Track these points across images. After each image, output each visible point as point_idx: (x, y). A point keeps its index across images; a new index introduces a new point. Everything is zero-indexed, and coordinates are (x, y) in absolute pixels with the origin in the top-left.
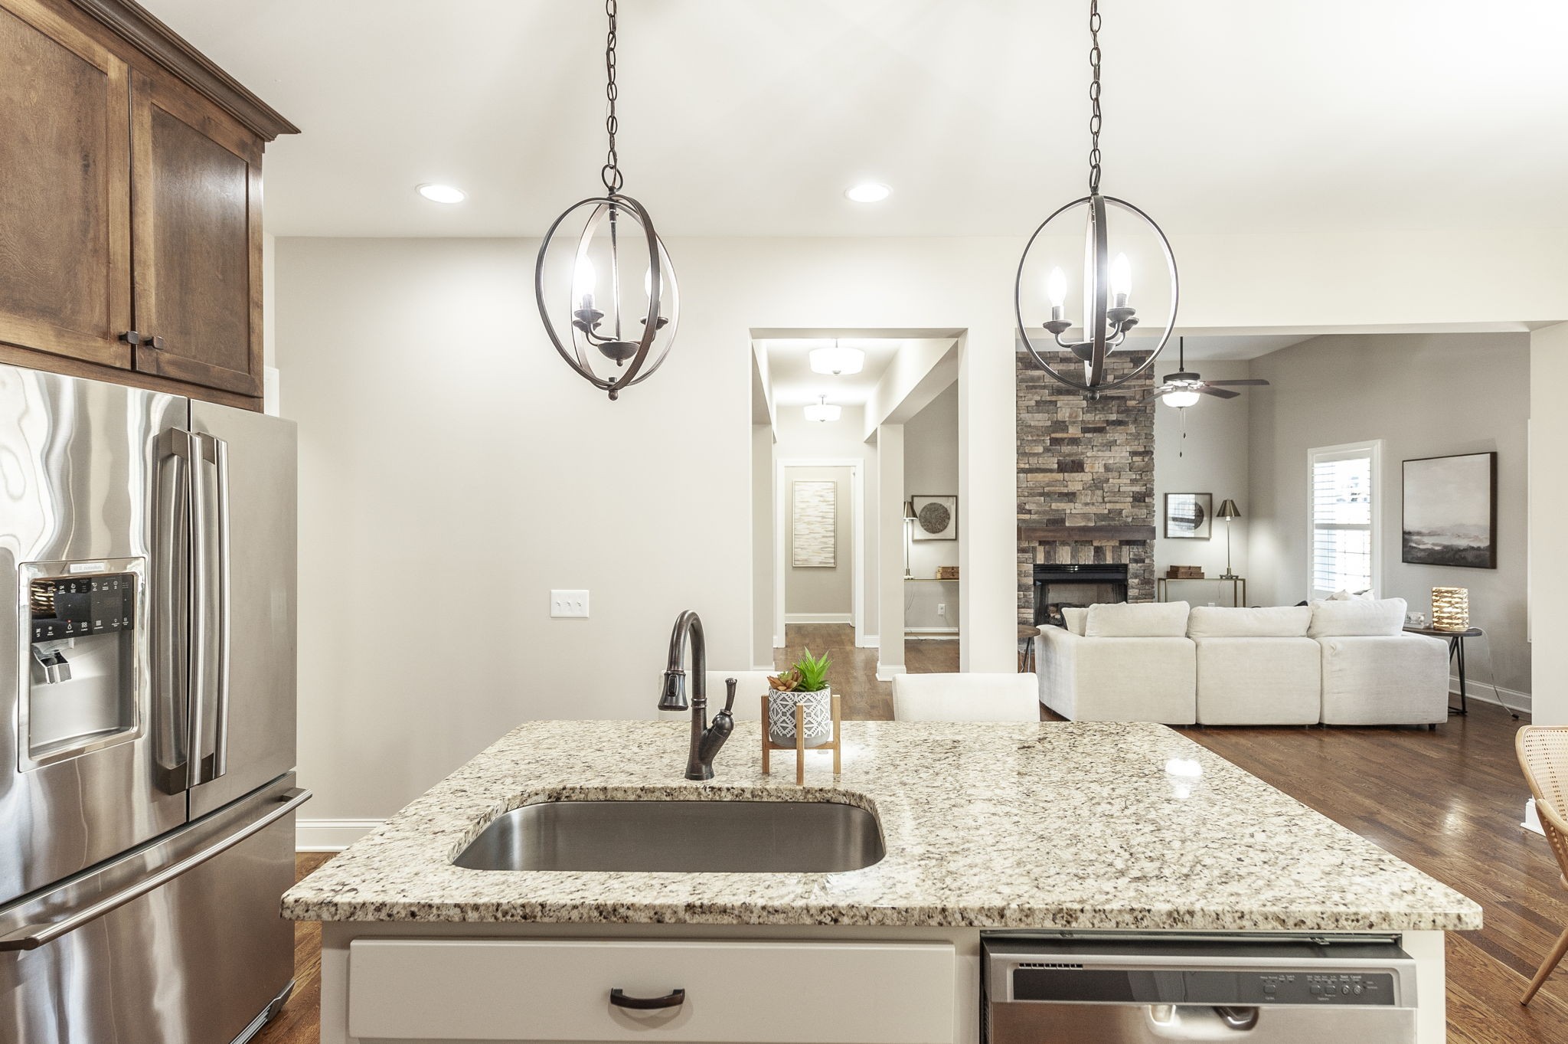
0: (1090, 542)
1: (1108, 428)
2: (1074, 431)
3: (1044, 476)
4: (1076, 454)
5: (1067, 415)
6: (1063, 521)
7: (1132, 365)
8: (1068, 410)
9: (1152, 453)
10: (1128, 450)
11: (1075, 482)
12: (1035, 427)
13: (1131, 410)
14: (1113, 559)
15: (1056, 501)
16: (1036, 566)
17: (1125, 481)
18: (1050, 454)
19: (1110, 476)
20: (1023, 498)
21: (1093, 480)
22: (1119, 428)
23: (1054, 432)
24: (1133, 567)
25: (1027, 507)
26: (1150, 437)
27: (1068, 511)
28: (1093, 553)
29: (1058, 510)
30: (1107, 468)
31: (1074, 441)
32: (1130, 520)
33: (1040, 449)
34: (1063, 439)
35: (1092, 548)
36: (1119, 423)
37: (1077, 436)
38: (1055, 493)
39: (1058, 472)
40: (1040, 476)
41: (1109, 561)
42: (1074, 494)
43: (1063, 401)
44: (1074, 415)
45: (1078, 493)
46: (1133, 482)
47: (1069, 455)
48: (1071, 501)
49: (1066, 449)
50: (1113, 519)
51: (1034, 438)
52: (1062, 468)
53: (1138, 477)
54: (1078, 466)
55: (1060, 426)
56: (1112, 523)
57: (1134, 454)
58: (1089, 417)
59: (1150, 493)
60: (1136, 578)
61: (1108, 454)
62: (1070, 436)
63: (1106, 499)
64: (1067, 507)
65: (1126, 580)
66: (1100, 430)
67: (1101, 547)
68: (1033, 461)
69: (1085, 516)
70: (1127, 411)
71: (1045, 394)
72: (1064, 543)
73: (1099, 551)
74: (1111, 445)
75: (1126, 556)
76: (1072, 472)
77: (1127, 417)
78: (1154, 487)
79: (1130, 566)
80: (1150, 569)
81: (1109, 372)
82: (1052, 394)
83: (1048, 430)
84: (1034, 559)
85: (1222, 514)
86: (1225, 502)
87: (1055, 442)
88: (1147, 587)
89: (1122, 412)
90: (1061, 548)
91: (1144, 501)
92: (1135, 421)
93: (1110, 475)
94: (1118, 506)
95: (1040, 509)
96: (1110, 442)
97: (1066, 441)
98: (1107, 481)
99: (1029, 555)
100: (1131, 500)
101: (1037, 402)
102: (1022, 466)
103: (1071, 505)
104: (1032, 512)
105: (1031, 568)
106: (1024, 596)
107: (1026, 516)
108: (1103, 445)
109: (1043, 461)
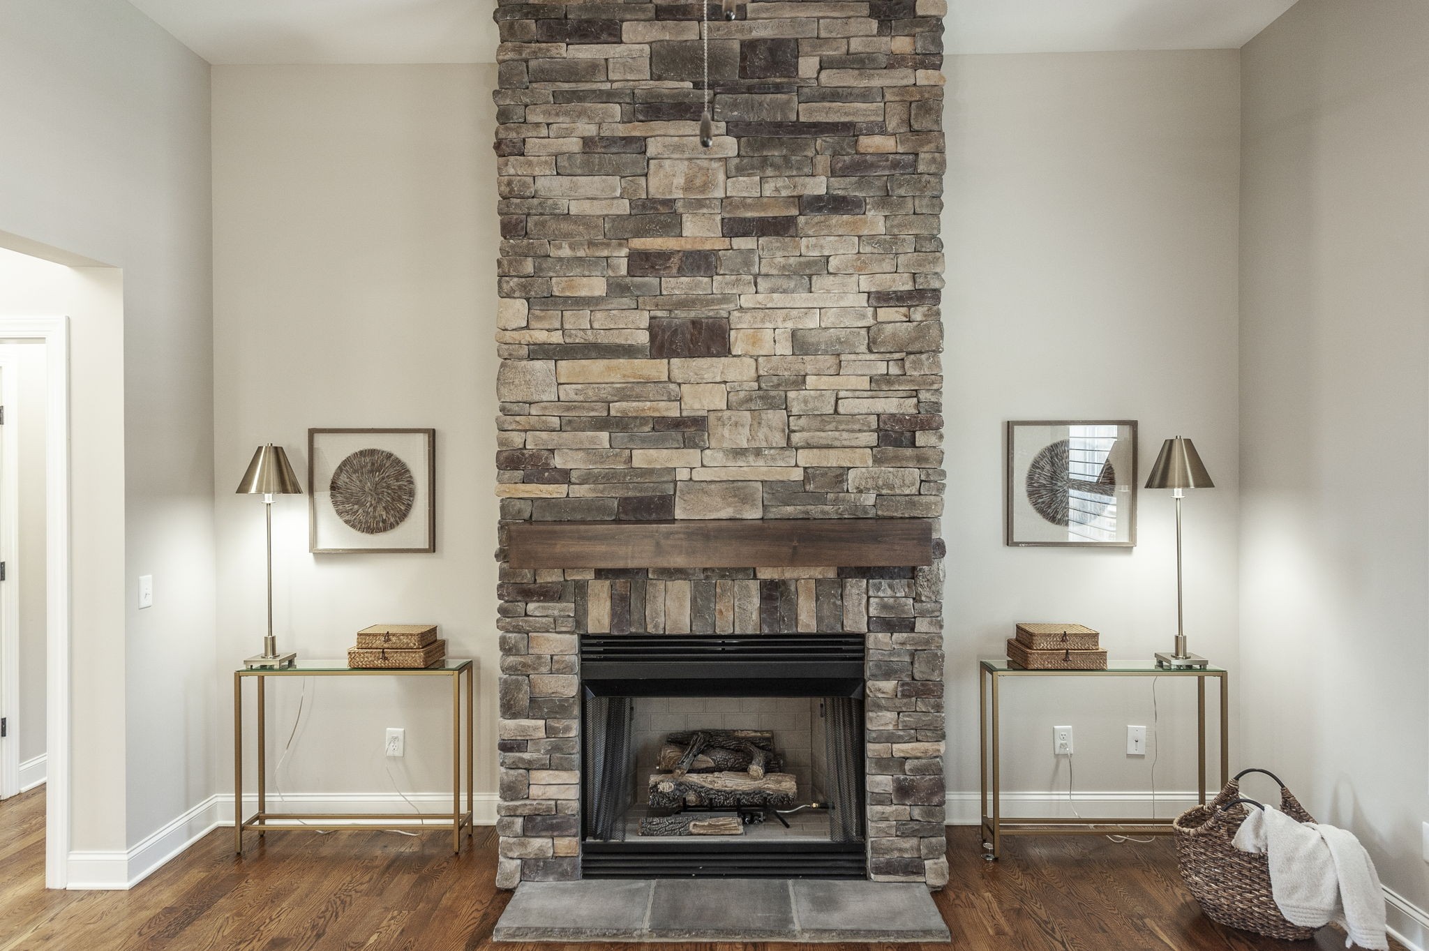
0: (750, 569)
1: (802, 219)
2: (698, 231)
3: (609, 369)
4: (706, 302)
5: (680, 181)
6: (667, 502)
7: (874, 24)
8: (683, 167)
9: (936, 295)
10: (865, 286)
11: (704, 385)
12: (583, 219)
13: (871, 166)
14: (820, 620)
15: (647, 443)
16: (587, 640)
17: (854, 382)
18: (627, 301)
19: (809, 368)
20: (544, 435)
21: (758, 378)
22: (835, 218)
23: (636, 234)
24: (880, 643)
25: (558, 462)
26: (930, 245)
27: (682, 475)
28: (756, 601)
29: (651, 472)
30: (800, 344)
31: (701, 262)
32: (869, 499)
33: (596, 286)
34: (664, 256)
35: (754, 586)
36: (836, 204)
37: (708, 246)
38: (644, 420)
39: (652, 357)
40: (596, 368)
41: (807, 620)
42: (699, 422)
43: (662, 138)
44: (698, 182)
45: (712, 417)
46: (880, 383)
47: (684, 304)
48: (690, 443)
49: (676, 285)
50: (818, 498)
51: (581, 253)
52: (663, 342)
53: (894, 370)
54: (711, 338)
55: (659, 213)
56: (815, 510)
57: (882, 298)
58: (745, 187)
59: (929, 419)
60: (887, 675)
61: (801, 299)
62: (688, 246)
63: (796, 438)
64: (680, 463)
65: (862, 684)
66: (779, 227)
67: (784, 582)
68: (578, 323)
69: (736, 489)
70: (861, 167)
71: (613, 120)
72: (671, 571)
73: (773, 592)
74: (809, 273)
75: (858, 609)
76: (692, 355)
77: (859, 185)
78: (944, 400)
79: (871, 641)
80: (929, 652)
81: (805, 47)
83: (620, 229)
84: (580, 619)
85: (1160, 479)
86: (1169, 445)
87: (643, 262)
88: (921, 706)
89: (844, 172)
90: (660, 585)
91: (913, 443)
92: (885, 200)
93: (809, 364)
94: (833, 459)
95: (596, 468)
96: (808, 264)
97: (675, 260)
98: (800, 381)
99: (556, 608)
100: (873, 438)
101: (588, 141)
102: (543, 337)
103: (693, 455)
104: (563, 476)
105: (564, 645)
106: (549, 729)
107: (557, 491)
108: (788, 272)
109: (600, 319)
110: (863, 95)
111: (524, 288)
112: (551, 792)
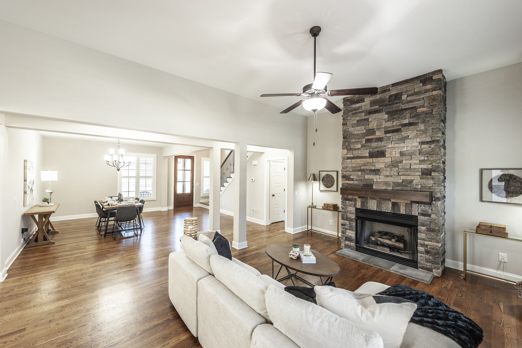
0: (389, 199)
1: (402, 129)
2: (379, 134)
3: (361, 161)
4: (380, 147)
5: (375, 125)
6: (371, 185)
7: (421, 84)
8: (376, 122)
10: (418, 141)
11: (380, 163)
12: (357, 135)
13: (420, 115)
14: (406, 211)
15: (368, 174)
16: (357, 209)
17: (415, 161)
18: (365, 148)
19: (404, 159)
20: (349, 172)
21: (392, 161)
22: (410, 127)
23: (367, 136)
24: (421, 219)
25: (351, 177)
27: (375, 180)
28: (390, 206)
29: (369, 179)
30: (402, 154)
31: (380, 139)
32: (419, 187)
33: (359, 146)
34: (372, 139)
35: (390, 203)
36: (410, 124)
37: (381, 136)
38: (367, 170)
39: (369, 158)
40: (358, 161)
41: (403, 211)
42: (378, 170)
43: (372, 118)
44: (379, 125)
45: (382, 169)
46: (421, 162)
47: (375, 148)
48: (376, 174)
49: (374, 144)
50: (406, 186)
51: (356, 140)
52: (372, 155)
53: (426, 158)
54: (382, 154)
55: (372, 132)
56: (405, 188)
57: (422, 143)
58: (389, 124)
59: (442, 169)
60: (423, 225)
61: (402, 145)
62: (377, 137)
63: (400, 173)
64: (375, 178)
65: (418, 226)
66: (397, 131)
67: (397, 203)
68: (356, 153)
69: (387, 184)
70: (417, 115)
71: (363, 116)
72: (373, 198)
73: (394, 204)
74: (403, 139)
75: (416, 210)
76: (378, 157)
77: (417, 119)
79: (419, 217)
80: (435, 222)
81: (404, 93)
82: (365, 115)
83: (364, 135)
84: (355, 205)
87: (368, 141)
88: (432, 234)
89: (413, 117)
90: (371, 200)
91: (431, 175)
92: (424, 122)
93: (404, 158)
94: (409, 178)
95: (358, 178)
96: (404, 137)
97: (374, 140)
98: (401, 162)
99: (351, 202)
100: (420, 174)
101: (358, 121)
102: (349, 155)
103: (378, 176)
104: (352, 180)
105: (352, 209)
106: (349, 223)
107: (351, 182)
108: (399, 140)
109: (360, 152)
110: (419, 100)
111: (346, 147)
112: (350, 234)
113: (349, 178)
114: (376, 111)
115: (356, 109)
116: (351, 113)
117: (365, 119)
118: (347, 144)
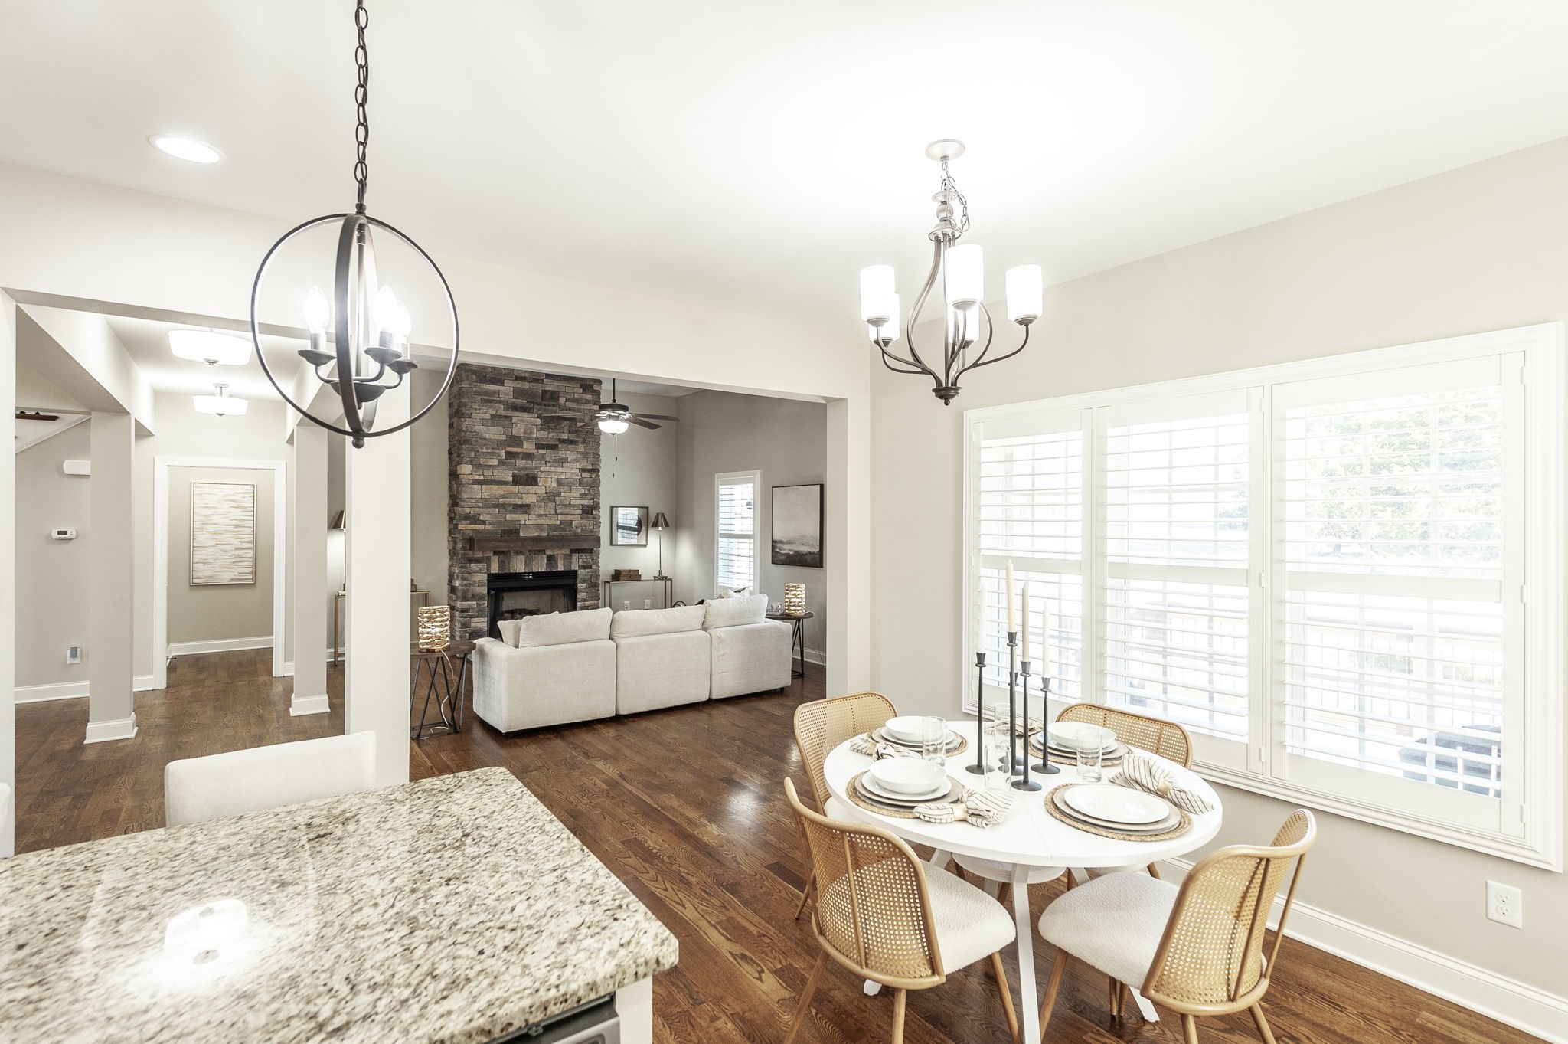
0: (543, 552)
1: (560, 445)
2: (528, 447)
3: (498, 488)
4: (531, 468)
5: (522, 430)
6: (517, 531)
7: (582, 390)
8: (523, 426)
9: (599, 471)
10: (578, 467)
11: (529, 495)
12: (490, 440)
13: (580, 432)
14: (564, 567)
15: (511, 512)
16: (490, 576)
17: (575, 495)
18: (505, 467)
19: (562, 490)
20: (477, 509)
21: (546, 493)
22: (570, 446)
23: (509, 446)
24: (581, 573)
25: (481, 518)
26: (597, 456)
27: (522, 522)
28: (546, 561)
29: (513, 521)
30: (559, 483)
31: (528, 456)
32: (579, 530)
33: (495, 462)
34: (518, 454)
35: (545, 556)
36: (570, 442)
37: (531, 452)
38: (510, 505)
39: (513, 485)
40: (495, 488)
41: (560, 568)
42: (528, 506)
43: (517, 416)
44: (529, 431)
45: (532, 505)
46: (583, 496)
47: (524, 469)
48: (525, 513)
49: (521, 463)
50: (564, 530)
51: (489, 451)
52: (517, 481)
53: (587, 492)
54: (532, 480)
55: (516, 441)
56: (563, 533)
57: (583, 470)
58: (543, 434)
59: (596, 507)
60: (584, 582)
61: (559, 469)
62: (525, 451)
63: (558, 511)
64: (521, 518)
65: (576, 585)
66: (553, 447)
67: (553, 555)
68: (488, 473)
69: (539, 527)
70: (577, 432)
71: (501, 410)
72: (518, 553)
73: (551, 559)
74: (562, 461)
75: (576, 563)
76: (526, 485)
77: (577, 437)
78: (601, 501)
79: (579, 572)
80: (596, 574)
81: (561, 395)
82: (506, 410)
83: (503, 444)
84: (488, 568)
85: (655, 525)
86: (658, 515)
87: (510, 455)
88: (594, 593)
89: (573, 432)
90: (515, 557)
91: (592, 513)
92: (584, 441)
93: (562, 489)
94: (569, 518)
95: (495, 520)
96: (562, 459)
97: (521, 455)
98: (559, 494)
99: (480, 565)
100: (580, 512)
101: (492, 416)
102: (477, 477)
103: (526, 516)
104: (484, 523)
105: (482, 577)
106: (478, 605)
107: (481, 527)
108: (556, 461)
109: (496, 472)
110: (579, 411)
111: (471, 461)
112: (479, 625)
113: (478, 520)
114: (523, 409)
115: (487, 393)
116: (479, 398)
117: (506, 417)
118: (473, 454)
